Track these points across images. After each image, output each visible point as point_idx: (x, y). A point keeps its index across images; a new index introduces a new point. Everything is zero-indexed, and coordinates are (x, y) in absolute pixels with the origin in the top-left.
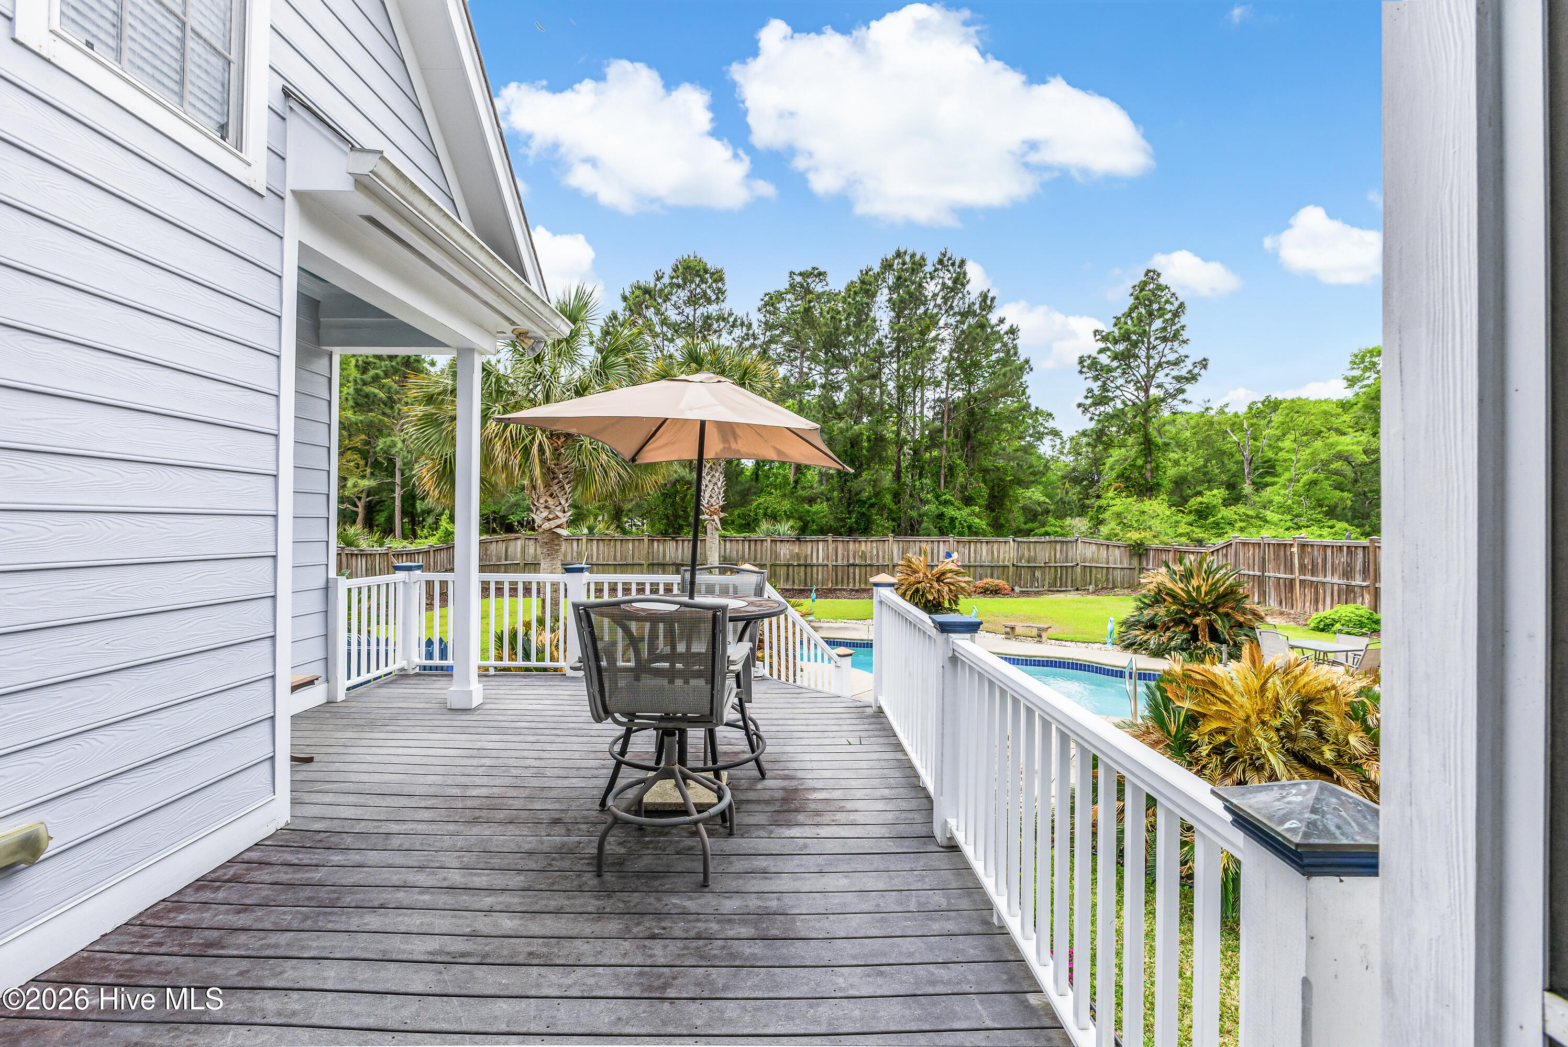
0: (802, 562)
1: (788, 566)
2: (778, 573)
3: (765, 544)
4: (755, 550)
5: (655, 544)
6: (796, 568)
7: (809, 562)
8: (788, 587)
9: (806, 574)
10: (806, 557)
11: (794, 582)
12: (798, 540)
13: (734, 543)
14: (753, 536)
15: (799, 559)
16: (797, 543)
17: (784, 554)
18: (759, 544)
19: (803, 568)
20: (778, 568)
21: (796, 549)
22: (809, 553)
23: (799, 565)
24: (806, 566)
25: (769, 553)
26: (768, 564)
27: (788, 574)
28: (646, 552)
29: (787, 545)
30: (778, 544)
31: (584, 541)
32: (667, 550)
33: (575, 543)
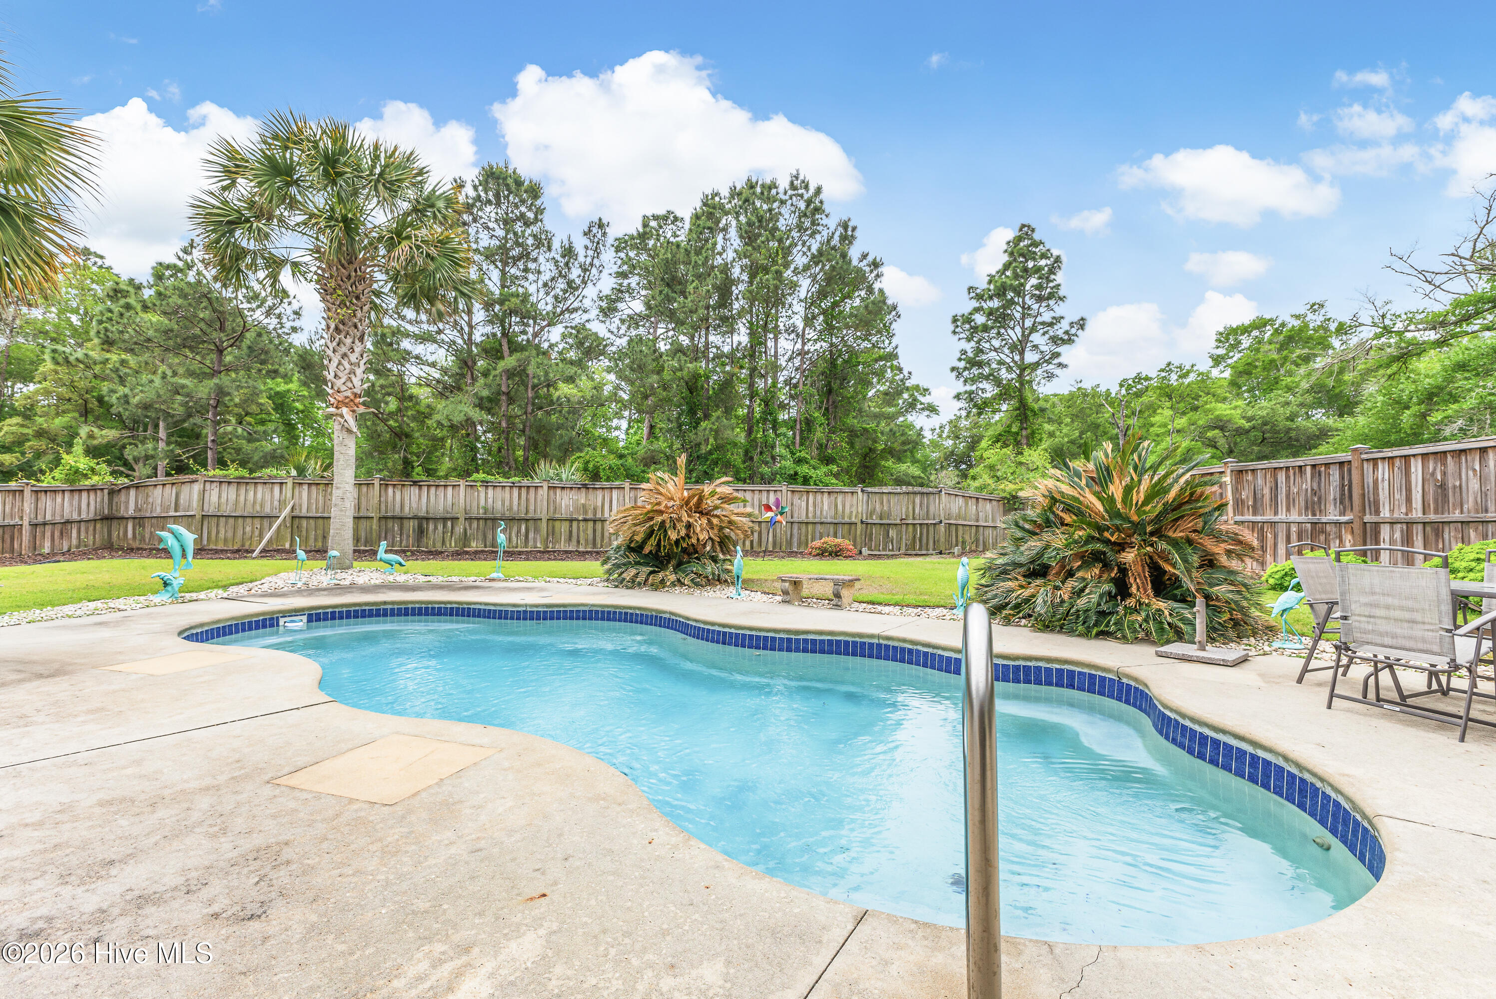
0: (590, 516)
1: (571, 521)
2: (557, 529)
3: (540, 491)
4: (527, 500)
5: (390, 490)
6: (581, 524)
7: (599, 515)
8: (571, 549)
9: (594, 531)
10: (595, 509)
11: (578, 542)
12: (585, 486)
13: (499, 490)
14: (526, 482)
15: (586, 512)
16: (584, 490)
17: (567, 506)
18: (532, 491)
19: (591, 524)
20: (557, 524)
21: (581, 498)
22: (599, 504)
23: (585, 520)
24: (595, 521)
25: (545, 503)
26: (544, 516)
27: (571, 532)
28: (376, 500)
29: (573, 495)
30: (558, 491)
31: (290, 485)
32: (407, 498)
33: (277, 489)
